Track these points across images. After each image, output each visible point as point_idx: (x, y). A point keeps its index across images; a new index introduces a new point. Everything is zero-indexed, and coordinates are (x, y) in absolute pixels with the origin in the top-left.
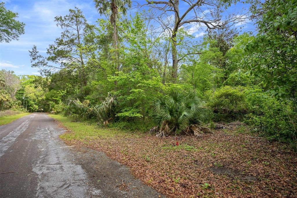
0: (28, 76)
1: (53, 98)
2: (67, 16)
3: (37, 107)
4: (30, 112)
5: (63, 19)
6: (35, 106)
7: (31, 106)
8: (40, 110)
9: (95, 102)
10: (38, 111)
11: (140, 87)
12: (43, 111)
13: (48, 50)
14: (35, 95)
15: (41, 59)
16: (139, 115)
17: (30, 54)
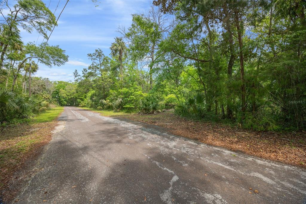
0: (58, 82)
1: (80, 97)
2: (94, 53)
3: (66, 102)
4: (61, 106)
5: (92, 55)
6: (64, 102)
7: (62, 102)
8: (68, 104)
9: (112, 101)
10: (67, 105)
11: (133, 95)
12: (70, 106)
13: (83, 72)
14: (66, 95)
15: (80, 77)
16: (133, 106)
17: (74, 74)
